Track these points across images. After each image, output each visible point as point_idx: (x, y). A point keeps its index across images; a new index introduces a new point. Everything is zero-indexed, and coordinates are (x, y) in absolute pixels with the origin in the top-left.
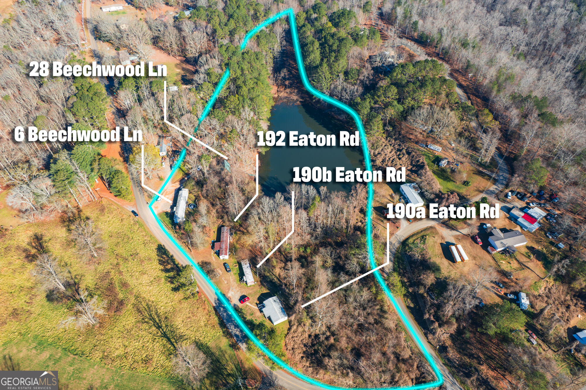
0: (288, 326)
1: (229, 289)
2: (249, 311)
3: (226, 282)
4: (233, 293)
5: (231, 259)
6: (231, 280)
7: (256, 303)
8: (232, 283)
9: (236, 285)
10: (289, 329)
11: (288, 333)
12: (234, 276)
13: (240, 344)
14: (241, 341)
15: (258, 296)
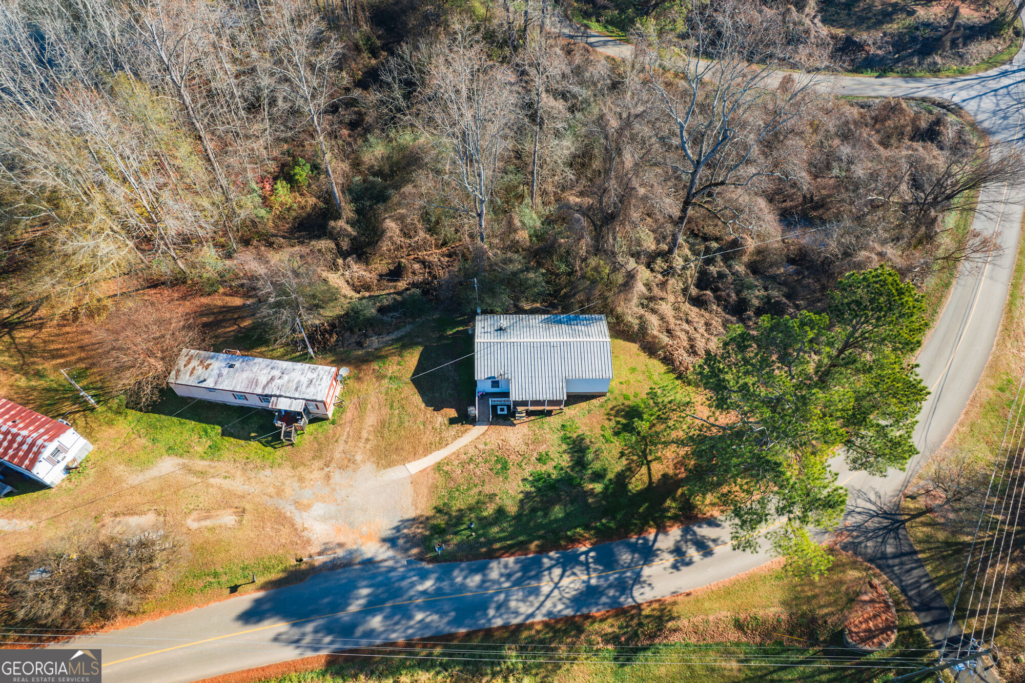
0: (634, 347)
1: (281, 519)
2: (481, 469)
3: (228, 519)
4: (318, 509)
5: (106, 433)
6: (238, 484)
7: (452, 421)
8: (253, 488)
9: (286, 471)
10: (651, 349)
11: (667, 360)
12: (222, 466)
13: (641, 595)
14: (624, 587)
15: (417, 399)
